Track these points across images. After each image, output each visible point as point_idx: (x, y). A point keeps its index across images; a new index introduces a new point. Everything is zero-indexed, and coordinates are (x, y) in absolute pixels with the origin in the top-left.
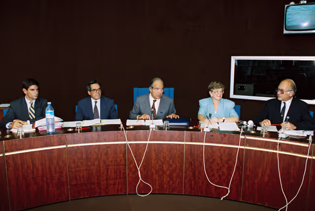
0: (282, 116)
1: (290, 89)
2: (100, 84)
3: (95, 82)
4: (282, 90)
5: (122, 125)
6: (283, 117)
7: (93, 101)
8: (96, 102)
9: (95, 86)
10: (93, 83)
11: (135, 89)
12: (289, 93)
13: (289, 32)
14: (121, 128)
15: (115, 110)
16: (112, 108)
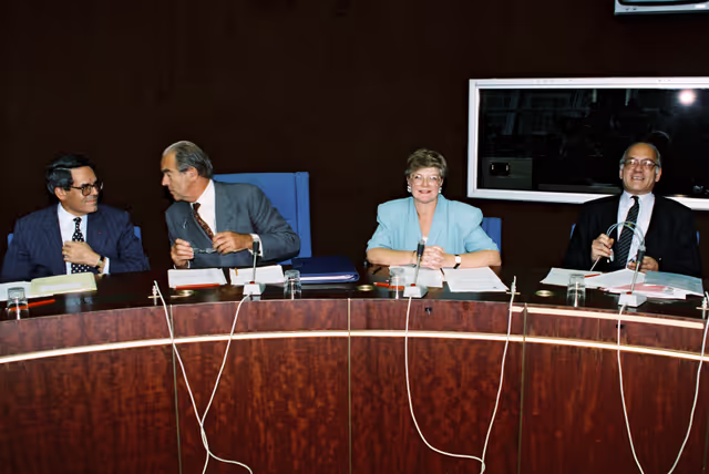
3: (81, 163)
5: (156, 290)
13: (631, 9)
14: (155, 296)
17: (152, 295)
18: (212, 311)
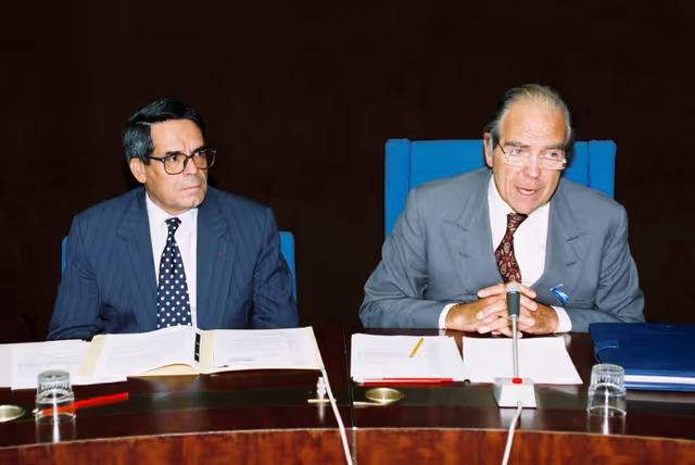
2: (200, 123)
3: (176, 111)
5: (323, 385)
7: (157, 216)
8: (174, 224)
9: (175, 135)
10: (162, 119)
11: (396, 149)
14: (321, 401)
15: (282, 268)
16: (262, 255)
17: (315, 396)
18: (440, 447)
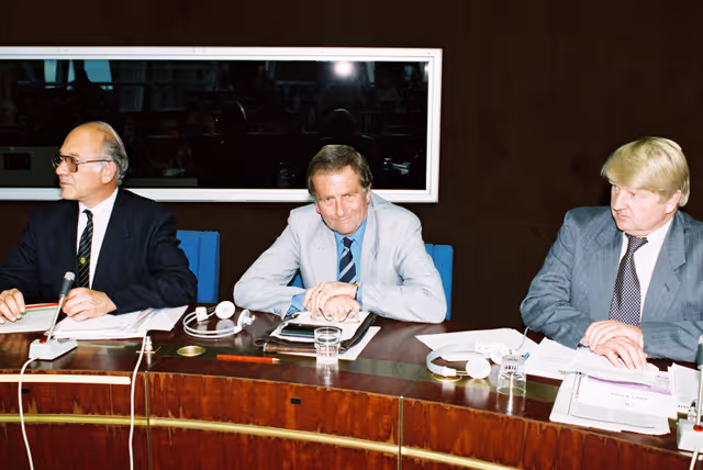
0: (83, 261)
1: (103, 155)
4: (72, 159)
6: (88, 265)
12: (97, 168)
